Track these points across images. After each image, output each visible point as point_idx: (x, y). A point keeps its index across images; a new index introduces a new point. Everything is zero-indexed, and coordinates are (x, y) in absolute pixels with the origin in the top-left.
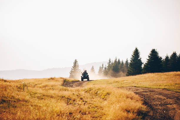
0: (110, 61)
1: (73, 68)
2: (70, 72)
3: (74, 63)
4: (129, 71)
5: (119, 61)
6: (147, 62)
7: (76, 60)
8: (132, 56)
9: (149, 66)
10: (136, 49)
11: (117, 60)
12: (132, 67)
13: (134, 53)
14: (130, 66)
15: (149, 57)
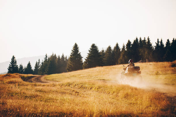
0: (46, 56)
1: (11, 64)
2: (8, 68)
3: (12, 59)
4: (69, 65)
5: (55, 55)
6: (88, 56)
7: (13, 56)
8: (72, 51)
9: (90, 60)
10: (76, 44)
11: (54, 55)
12: (72, 61)
13: (74, 48)
14: (71, 60)
15: (89, 51)
